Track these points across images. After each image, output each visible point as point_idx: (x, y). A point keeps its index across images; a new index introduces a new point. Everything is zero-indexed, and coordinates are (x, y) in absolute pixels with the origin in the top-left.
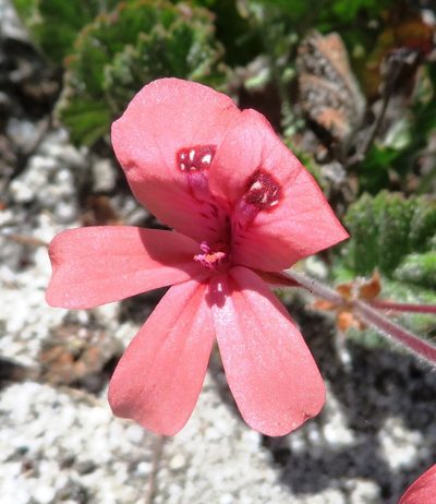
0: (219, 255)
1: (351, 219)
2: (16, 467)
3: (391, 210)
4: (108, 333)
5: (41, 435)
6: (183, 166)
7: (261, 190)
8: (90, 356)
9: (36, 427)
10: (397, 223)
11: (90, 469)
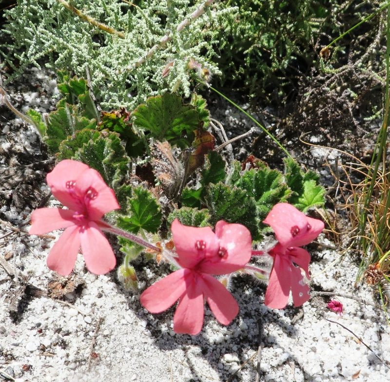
0: (82, 216)
2: (35, 331)
4: (78, 276)
5: (47, 319)
6: (68, 187)
7: (90, 193)
8: (69, 285)
9: (45, 315)
11: (68, 334)
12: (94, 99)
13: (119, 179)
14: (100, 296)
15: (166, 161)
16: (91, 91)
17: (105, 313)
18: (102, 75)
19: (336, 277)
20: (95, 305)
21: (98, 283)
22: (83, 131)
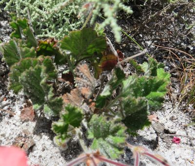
1: (91, 123)
3: (103, 124)
10: (105, 127)
12: (33, 31)
13: (53, 95)
14: (44, 150)
15: (86, 79)
16: (31, 26)
17: (47, 161)
18: (37, 14)
19: (172, 119)
20: (41, 157)
21: (42, 141)
22: (25, 59)
